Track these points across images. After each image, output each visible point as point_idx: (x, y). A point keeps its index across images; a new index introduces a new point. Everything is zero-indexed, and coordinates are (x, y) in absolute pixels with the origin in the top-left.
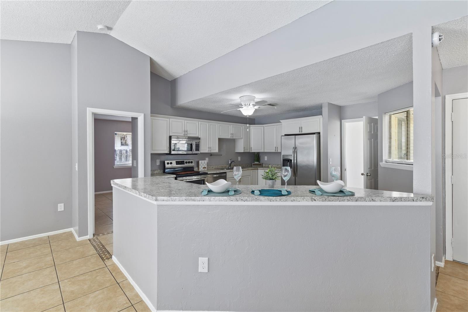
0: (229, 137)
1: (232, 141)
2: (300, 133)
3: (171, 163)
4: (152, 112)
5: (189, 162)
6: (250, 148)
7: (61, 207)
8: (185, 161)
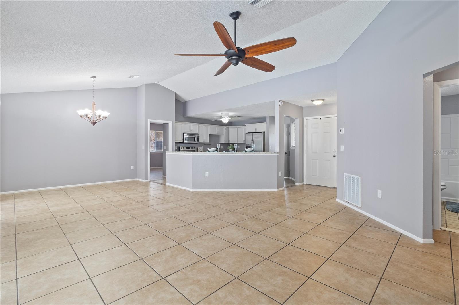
0: (215, 133)
1: (218, 136)
2: (255, 132)
3: (183, 148)
4: (176, 121)
5: (193, 148)
6: (229, 141)
7: (132, 167)
8: (191, 147)
